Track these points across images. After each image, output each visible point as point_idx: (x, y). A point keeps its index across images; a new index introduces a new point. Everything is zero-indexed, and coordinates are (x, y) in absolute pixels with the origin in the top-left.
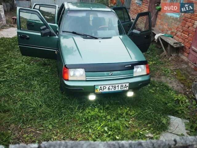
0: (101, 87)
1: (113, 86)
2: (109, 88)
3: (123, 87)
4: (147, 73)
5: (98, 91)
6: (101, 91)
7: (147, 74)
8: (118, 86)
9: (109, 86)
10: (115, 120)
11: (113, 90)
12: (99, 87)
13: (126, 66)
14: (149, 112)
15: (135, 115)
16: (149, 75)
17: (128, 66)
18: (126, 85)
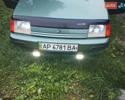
0: (45, 45)
1: (58, 46)
2: (53, 47)
3: (70, 48)
4: (106, 35)
5: (42, 48)
6: (45, 49)
7: (106, 37)
8: (65, 46)
10: (55, 82)
11: (59, 50)
12: (43, 44)
13: (78, 24)
14: (99, 80)
15: (81, 80)
16: (108, 38)
17: (82, 24)
18: (74, 46)
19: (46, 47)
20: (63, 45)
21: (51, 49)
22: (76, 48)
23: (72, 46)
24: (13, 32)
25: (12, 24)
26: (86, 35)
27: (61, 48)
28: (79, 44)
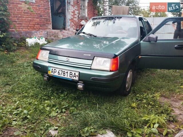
0: (52, 69)
1: (62, 71)
2: (59, 73)
3: (72, 75)
8: (67, 72)
9: (59, 70)
13: (84, 55)
17: (88, 55)
19: (53, 72)
20: (66, 71)
21: (56, 74)
22: (77, 76)
23: (73, 73)
24: (37, 59)
25: (39, 52)
26: (90, 66)
27: (64, 75)
28: (79, 72)
